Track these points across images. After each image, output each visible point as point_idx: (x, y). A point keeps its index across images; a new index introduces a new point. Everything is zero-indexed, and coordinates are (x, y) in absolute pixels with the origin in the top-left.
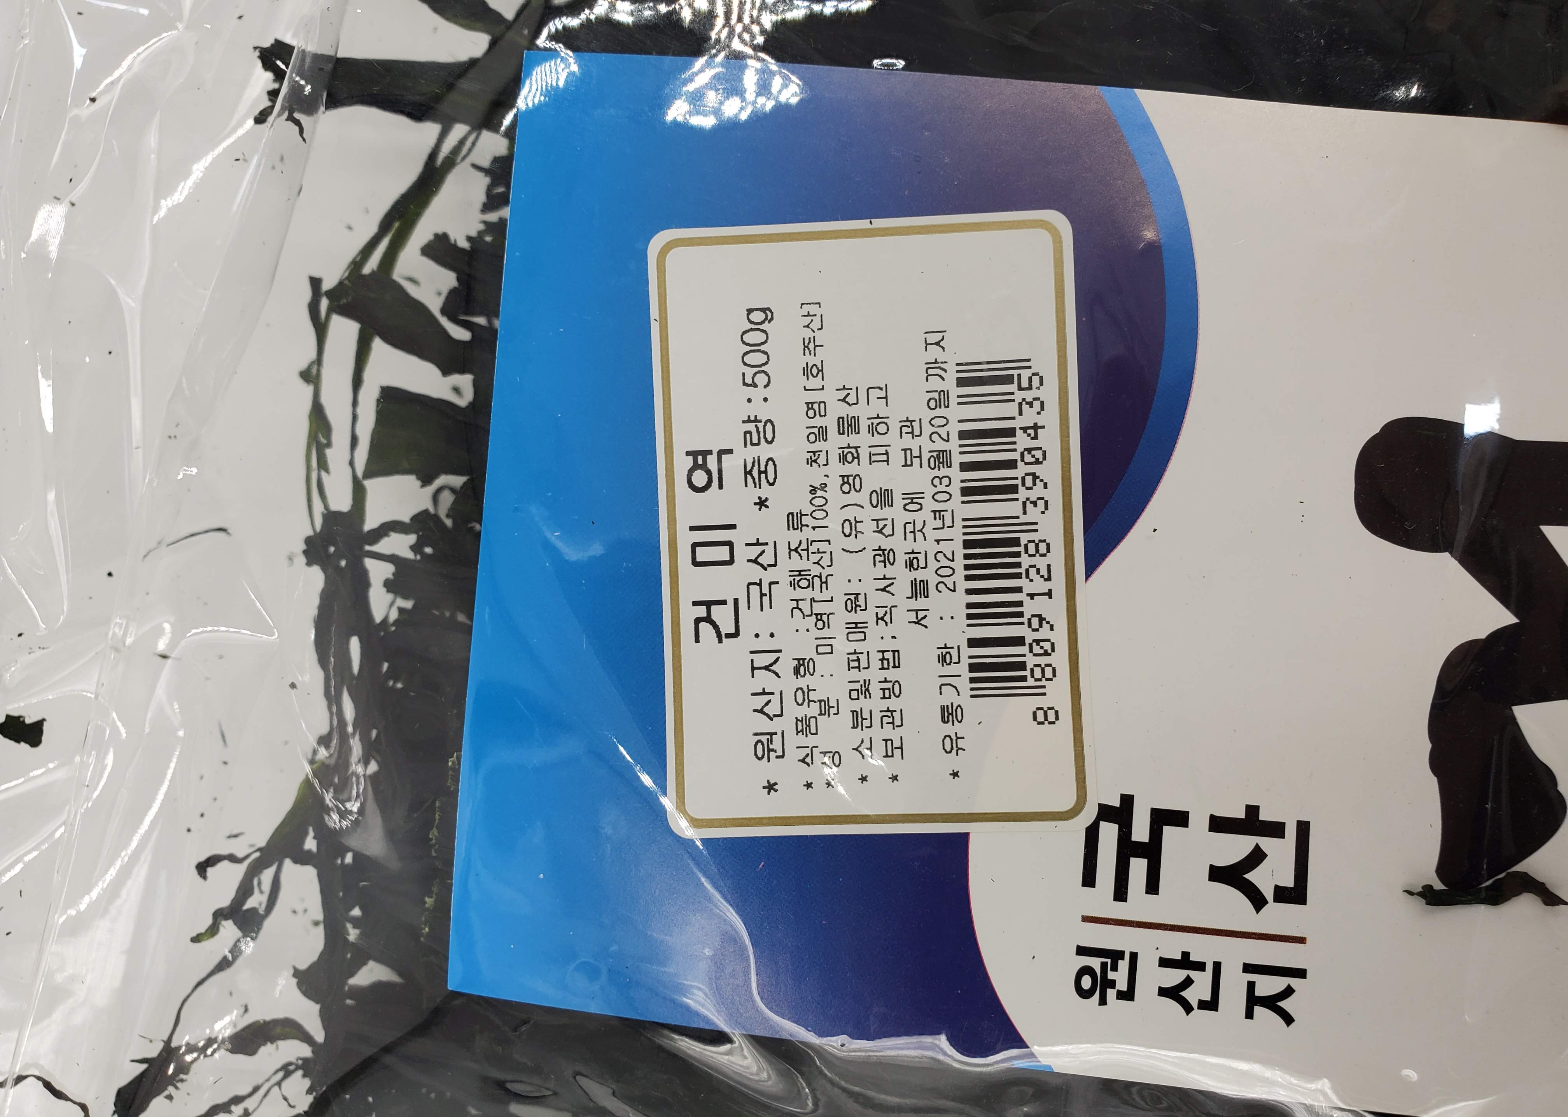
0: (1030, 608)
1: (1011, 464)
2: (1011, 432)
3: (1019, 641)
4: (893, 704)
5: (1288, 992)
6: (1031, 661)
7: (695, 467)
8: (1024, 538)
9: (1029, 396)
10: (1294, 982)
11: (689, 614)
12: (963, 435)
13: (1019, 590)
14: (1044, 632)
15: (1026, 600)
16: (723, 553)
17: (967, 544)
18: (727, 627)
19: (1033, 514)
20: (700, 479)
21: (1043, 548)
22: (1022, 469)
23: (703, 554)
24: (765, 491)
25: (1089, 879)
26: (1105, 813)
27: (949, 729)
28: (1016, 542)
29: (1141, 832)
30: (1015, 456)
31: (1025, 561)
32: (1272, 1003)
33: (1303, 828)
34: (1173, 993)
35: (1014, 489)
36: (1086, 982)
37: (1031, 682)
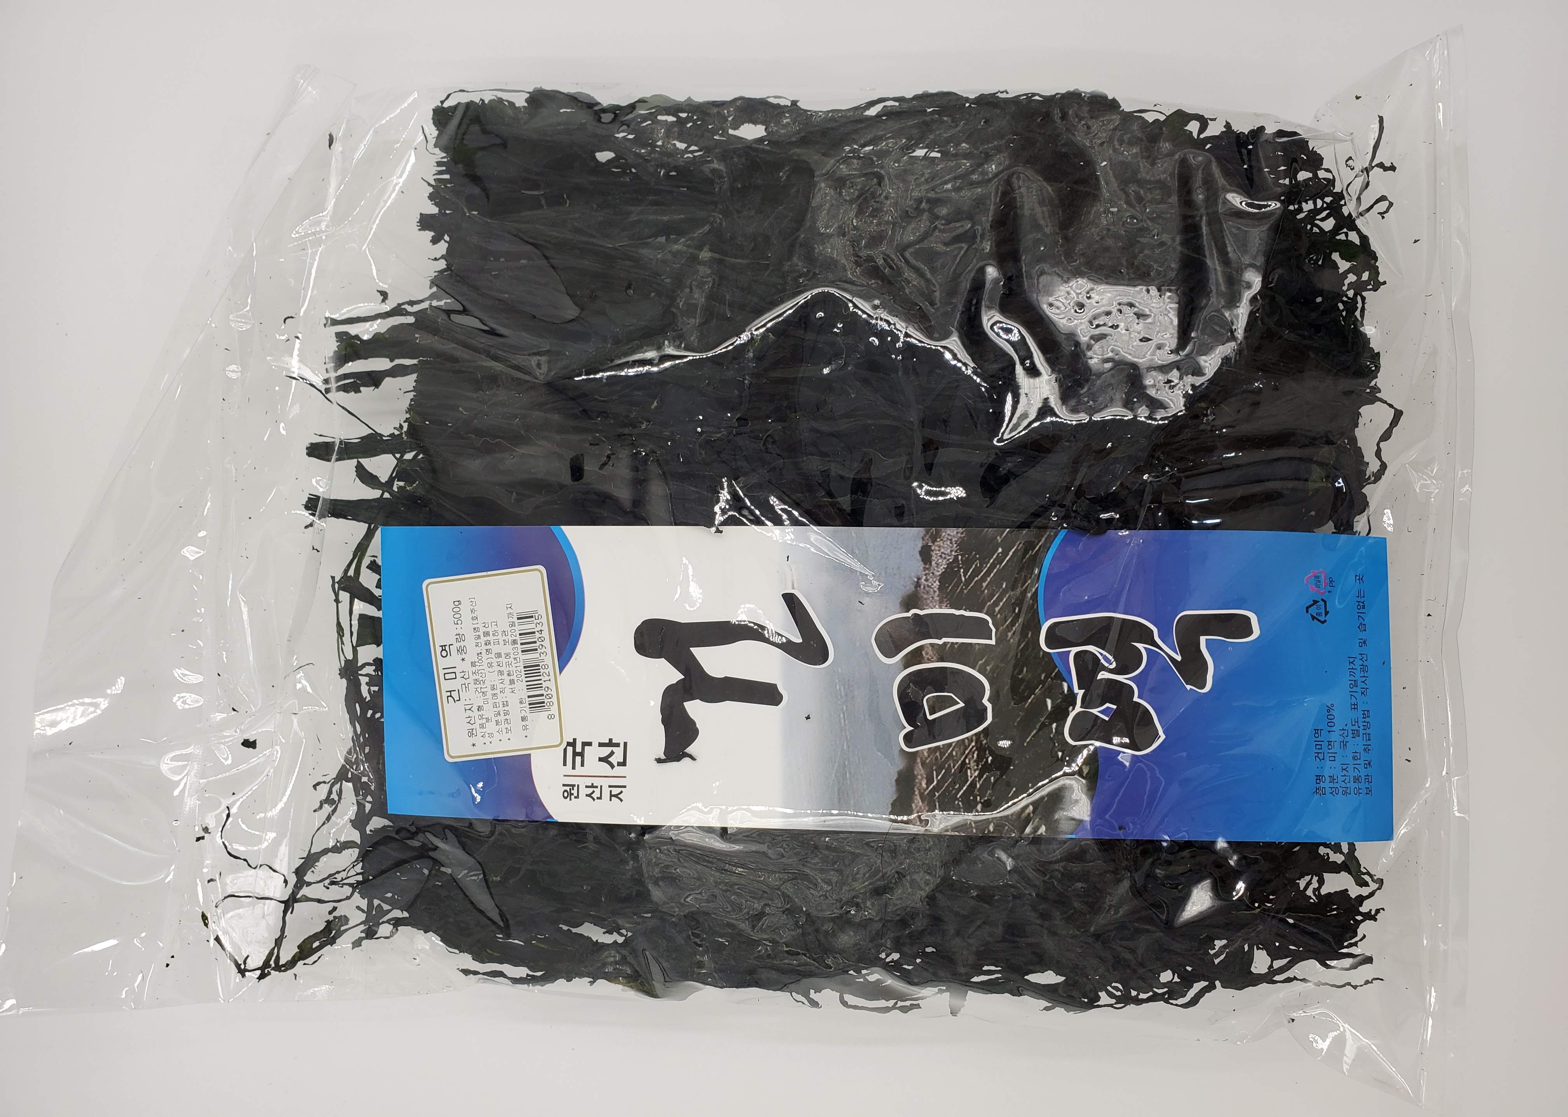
0: (544, 685)
1: (535, 642)
2: (534, 633)
3: (542, 695)
4: (507, 717)
5: (621, 792)
6: (546, 701)
7: (443, 650)
8: (541, 664)
9: (538, 621)
10: (623, 789)
11: (445, 695)
12: (520, 634)
13: (541, 680)
14: (549, 692)
15: (543, 683)
16: (453, 676)
17: (525, 667)
18: (457, 698)
19: (543, 657)
20: (444, 653)
21: (546, 667)
22: (538, 643)
23: (447, 676)
24: (464, 656)
25: (565, 764)
26: (569, 744)
27: (524, 723)
28: (539, 665)
29: (579, 749)
30: (536, 640)
31: (542, 670)
32: (616, 796)
33: (625, 744)
34: (589, 795)
35: (536, 650)
36: (566, 794)
37: (546, 707)
